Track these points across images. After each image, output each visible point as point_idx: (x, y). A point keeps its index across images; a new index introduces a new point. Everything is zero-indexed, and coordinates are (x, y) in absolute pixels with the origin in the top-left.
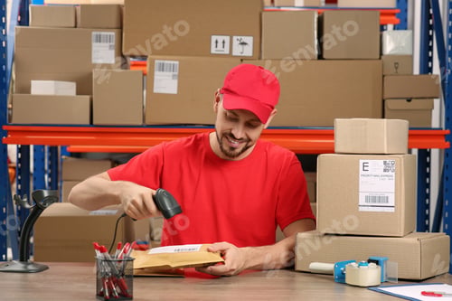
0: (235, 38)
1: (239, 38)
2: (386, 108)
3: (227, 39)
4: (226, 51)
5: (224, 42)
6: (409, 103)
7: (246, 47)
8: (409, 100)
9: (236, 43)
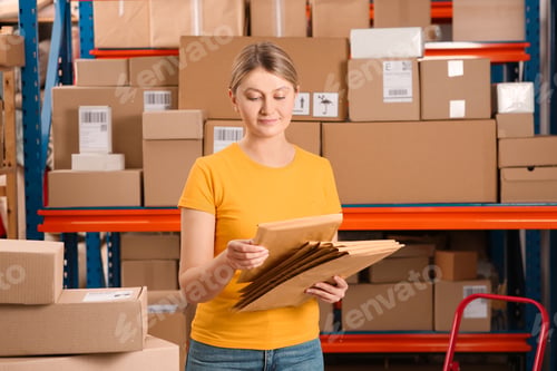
0: (316, 95)
1: (321, 95)
2: (502, 179)
3: (306, 96)
4: (306, 111)
5: (302, 101)
6: (530, 173)
7: (329, 106)
8: (531, 169)
9: (317, 101)
